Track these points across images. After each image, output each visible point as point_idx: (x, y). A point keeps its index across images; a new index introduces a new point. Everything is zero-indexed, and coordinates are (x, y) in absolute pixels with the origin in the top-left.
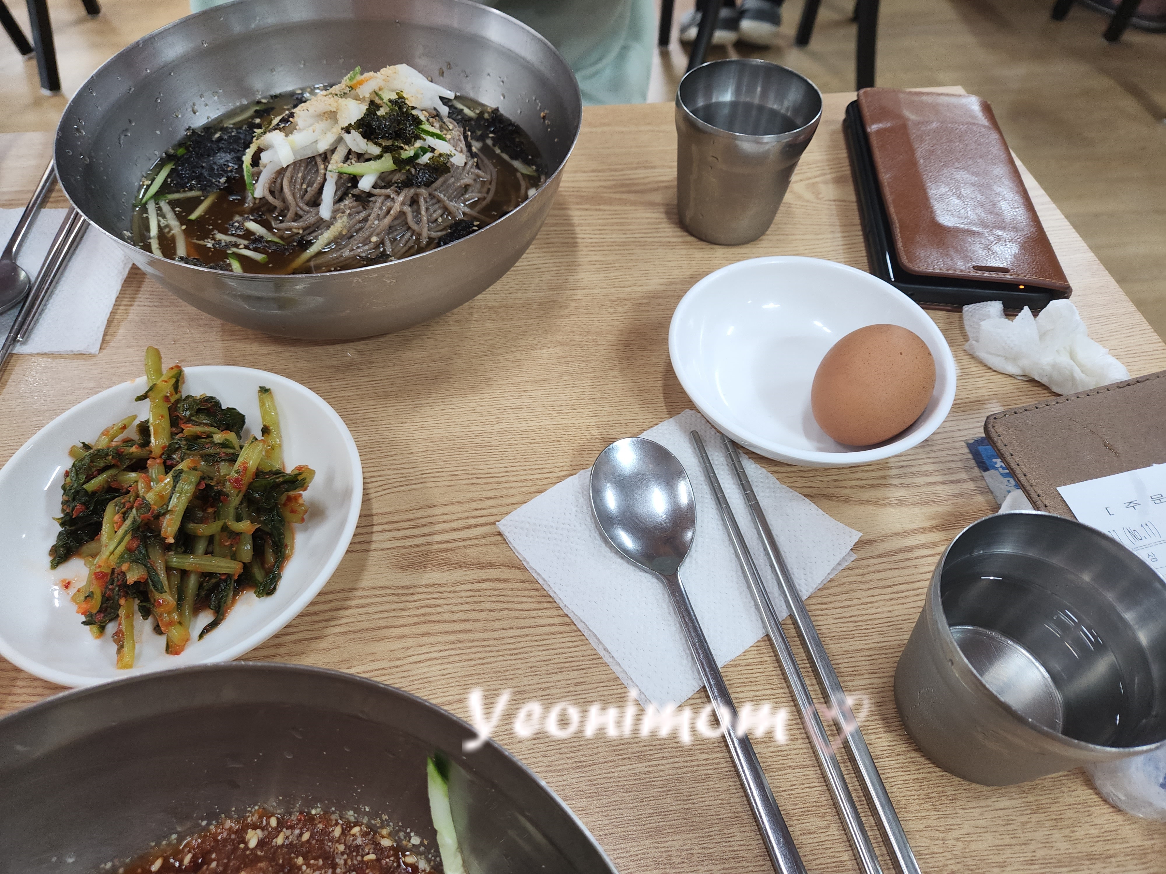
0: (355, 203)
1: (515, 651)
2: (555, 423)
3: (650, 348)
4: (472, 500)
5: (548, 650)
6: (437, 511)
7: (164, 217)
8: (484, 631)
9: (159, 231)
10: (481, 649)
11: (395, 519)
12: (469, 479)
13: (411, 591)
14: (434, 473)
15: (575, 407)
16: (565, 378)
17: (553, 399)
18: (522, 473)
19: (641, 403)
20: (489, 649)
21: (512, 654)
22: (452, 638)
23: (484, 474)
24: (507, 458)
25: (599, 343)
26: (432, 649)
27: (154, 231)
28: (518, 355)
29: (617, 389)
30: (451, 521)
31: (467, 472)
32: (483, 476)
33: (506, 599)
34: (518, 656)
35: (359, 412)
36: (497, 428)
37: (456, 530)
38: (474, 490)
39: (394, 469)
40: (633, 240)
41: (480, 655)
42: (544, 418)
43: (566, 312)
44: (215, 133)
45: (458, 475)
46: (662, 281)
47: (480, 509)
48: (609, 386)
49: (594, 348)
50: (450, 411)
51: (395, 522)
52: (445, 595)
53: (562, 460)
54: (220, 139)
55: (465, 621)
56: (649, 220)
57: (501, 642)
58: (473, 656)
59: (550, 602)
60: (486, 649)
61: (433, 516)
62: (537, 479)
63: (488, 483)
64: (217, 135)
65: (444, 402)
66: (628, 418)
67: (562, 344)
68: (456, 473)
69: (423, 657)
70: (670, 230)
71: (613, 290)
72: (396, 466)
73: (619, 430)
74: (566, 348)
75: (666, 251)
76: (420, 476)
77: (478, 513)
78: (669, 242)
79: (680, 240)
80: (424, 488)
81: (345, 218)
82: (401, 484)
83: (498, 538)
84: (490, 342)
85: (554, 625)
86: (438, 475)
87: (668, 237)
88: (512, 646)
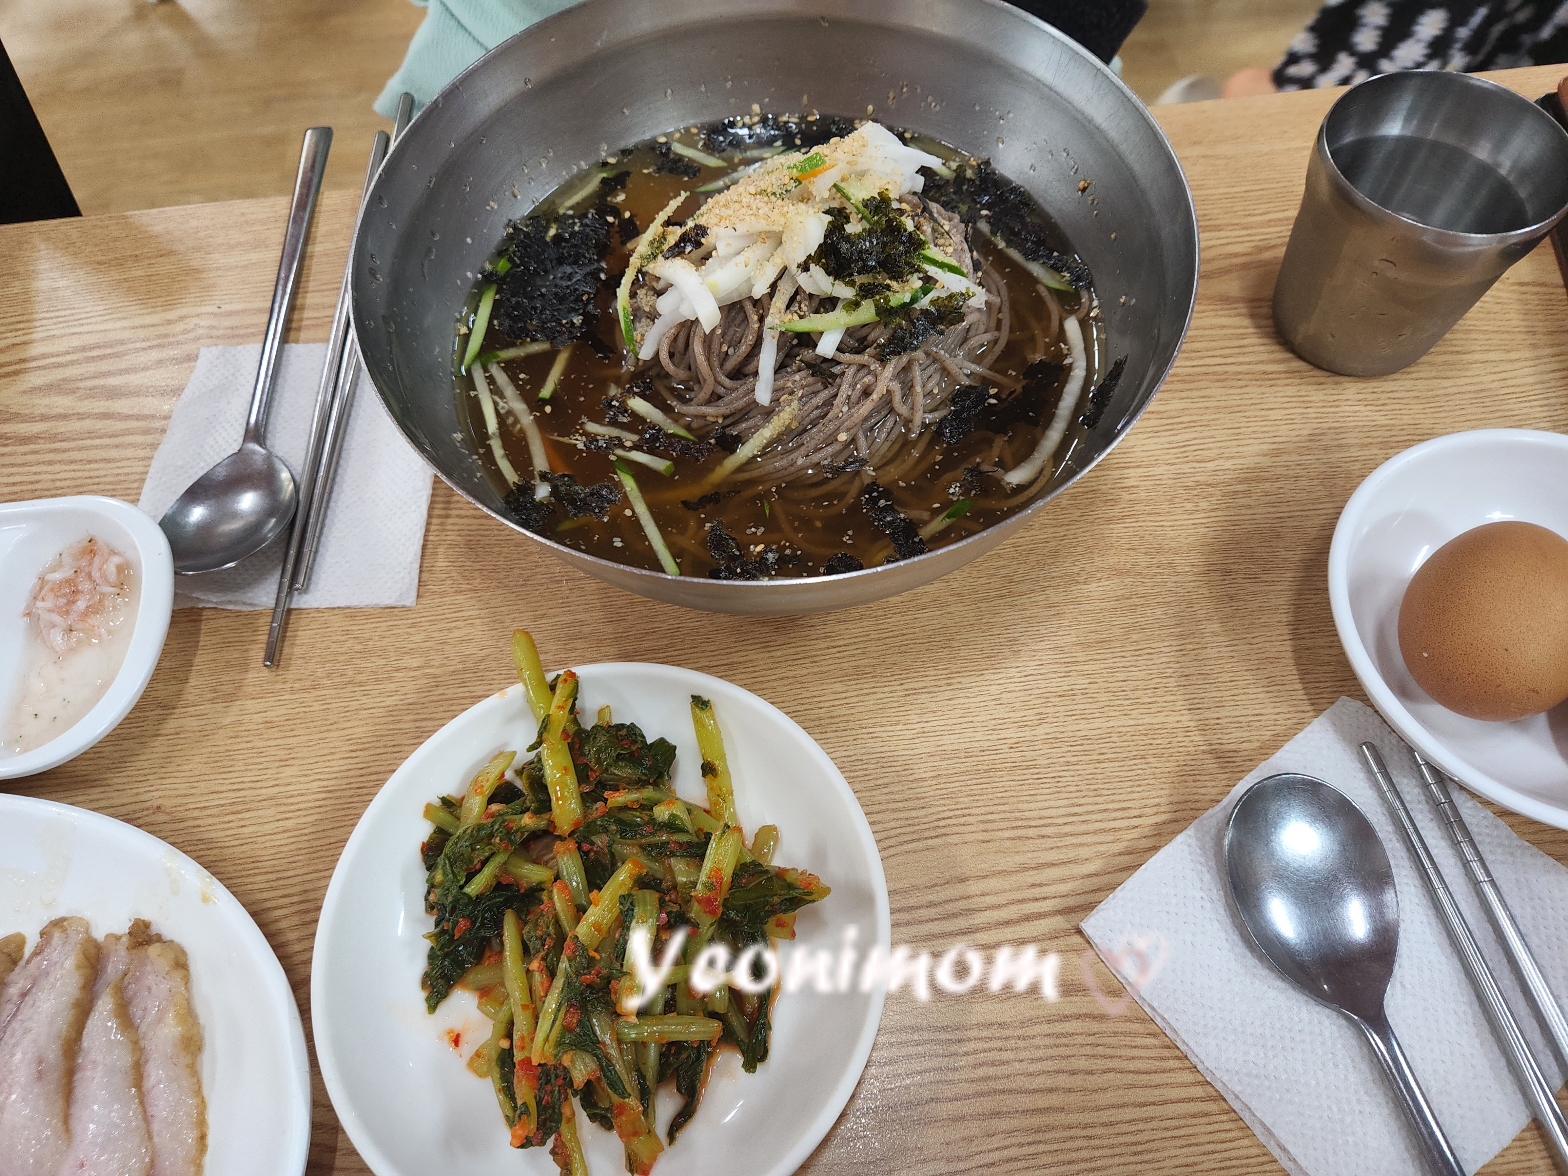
0: (810, 379)
1: (1139, 1148)
2: (1132, 722)
3: (1264, 577)
4: (1025, 868)
5: (1190, 1145)
6: (973, 888)
7: (502, 396)
8: (1083, 1110)
9: (499, 423)
10: (1085, 1143)
11: (912, 902)
12: (1013, 828)
13: (959, 1035)
14: (956, 817)
15: (1159, 692)
16: (1135, 637)
17: (1121, 676)
18: (1094, 817)
19: (1265, 682)
20: (1097, 1142)
21: (1135, 1154)
22: (1036, 1121)
23: (1034, 819)
24: (1067, 789)
25: (1179, 569)
26: (1009, 1141)
27: (492, 425)
28: (1053, 596)
29: (1222, 658)
30: (999, 907)
31: (1008, 815)
32: (1033, 823)
33: (1108, 1051)
34: (1146, 1157)
35: (822, 705)
36: (1041, 731)
37: (1007, 923)
38: (1025, 849)
39: (894, 810)
40: (1203, 369)
41: (1085, 1154)
42: (1113, 714)
43: (1115, 511)
44: (547, 229)
45: (993, 821)
46: (1265, 447)
47: (1040, 885)
48: (1208, 651)
49: (1174, 579)
50: (962, 701)
51: (912, 908)
52: (1012, 1043)
53: (1155, 794)
54: (558, 238)
55: (1051, 1090)
56: (1224, 332)
57: (1112, 1130)
58: (1074, 1155)
59: (1178, 1058)
60: (1093, 1143)
61: (969, 897)
62: (1120, 829)
63: (1043, 837)
64: (552, 232)
65: (950, 684)
66: (1250, 712)
67: (1121, 573)
68: (990, 817)
69: (996, 1156)
70: (1262, 348)
71: (1186, 468)
72: (896, 805)
73: (1239, 735)
74: (1127, 581)
75: (1263, 389)
76: (936, 824)
77: (1037, 892)
78: (1265, 373)
79: (1282, 367)
80: (945, 846)
81: (795, 404)
82: (909, 838)
83: (1077, 939)
84: (1003, 572)
85: (1191, 1100)
86: (963, 820)
87: (1262, 362)
88: (1133, 1139)
